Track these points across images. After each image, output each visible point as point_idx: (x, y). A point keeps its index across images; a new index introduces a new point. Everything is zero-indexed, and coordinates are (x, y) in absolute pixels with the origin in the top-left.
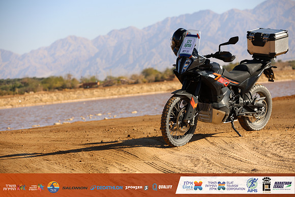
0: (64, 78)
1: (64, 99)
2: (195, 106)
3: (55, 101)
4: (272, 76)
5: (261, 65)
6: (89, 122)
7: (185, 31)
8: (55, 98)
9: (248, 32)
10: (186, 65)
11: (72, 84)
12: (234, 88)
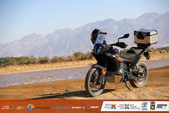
0: (29, 57)
1: (29, 70)
2: (104, 73)
3: (24, 71)
4: (148, 56)
5: (142, 50)
6: (44, 83)
7: (99, 30)
8: (24, 69)
9: (134, 31)
10: (99, 50)
11: (34, 61)
12: (127, 63)
